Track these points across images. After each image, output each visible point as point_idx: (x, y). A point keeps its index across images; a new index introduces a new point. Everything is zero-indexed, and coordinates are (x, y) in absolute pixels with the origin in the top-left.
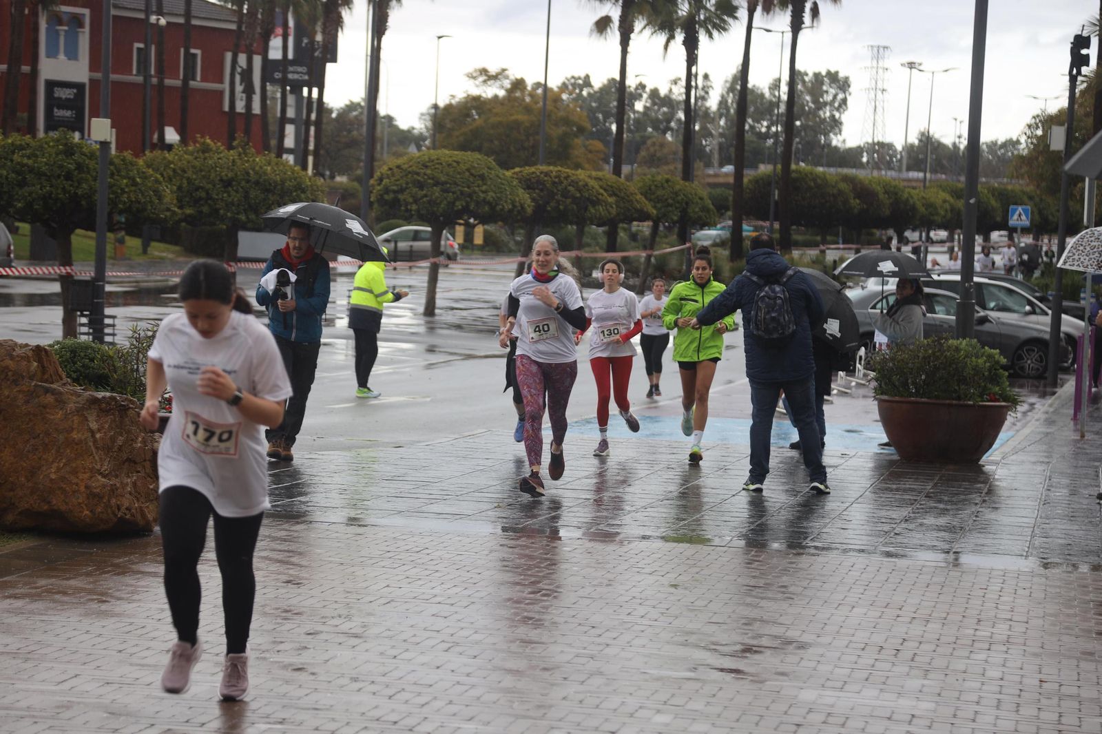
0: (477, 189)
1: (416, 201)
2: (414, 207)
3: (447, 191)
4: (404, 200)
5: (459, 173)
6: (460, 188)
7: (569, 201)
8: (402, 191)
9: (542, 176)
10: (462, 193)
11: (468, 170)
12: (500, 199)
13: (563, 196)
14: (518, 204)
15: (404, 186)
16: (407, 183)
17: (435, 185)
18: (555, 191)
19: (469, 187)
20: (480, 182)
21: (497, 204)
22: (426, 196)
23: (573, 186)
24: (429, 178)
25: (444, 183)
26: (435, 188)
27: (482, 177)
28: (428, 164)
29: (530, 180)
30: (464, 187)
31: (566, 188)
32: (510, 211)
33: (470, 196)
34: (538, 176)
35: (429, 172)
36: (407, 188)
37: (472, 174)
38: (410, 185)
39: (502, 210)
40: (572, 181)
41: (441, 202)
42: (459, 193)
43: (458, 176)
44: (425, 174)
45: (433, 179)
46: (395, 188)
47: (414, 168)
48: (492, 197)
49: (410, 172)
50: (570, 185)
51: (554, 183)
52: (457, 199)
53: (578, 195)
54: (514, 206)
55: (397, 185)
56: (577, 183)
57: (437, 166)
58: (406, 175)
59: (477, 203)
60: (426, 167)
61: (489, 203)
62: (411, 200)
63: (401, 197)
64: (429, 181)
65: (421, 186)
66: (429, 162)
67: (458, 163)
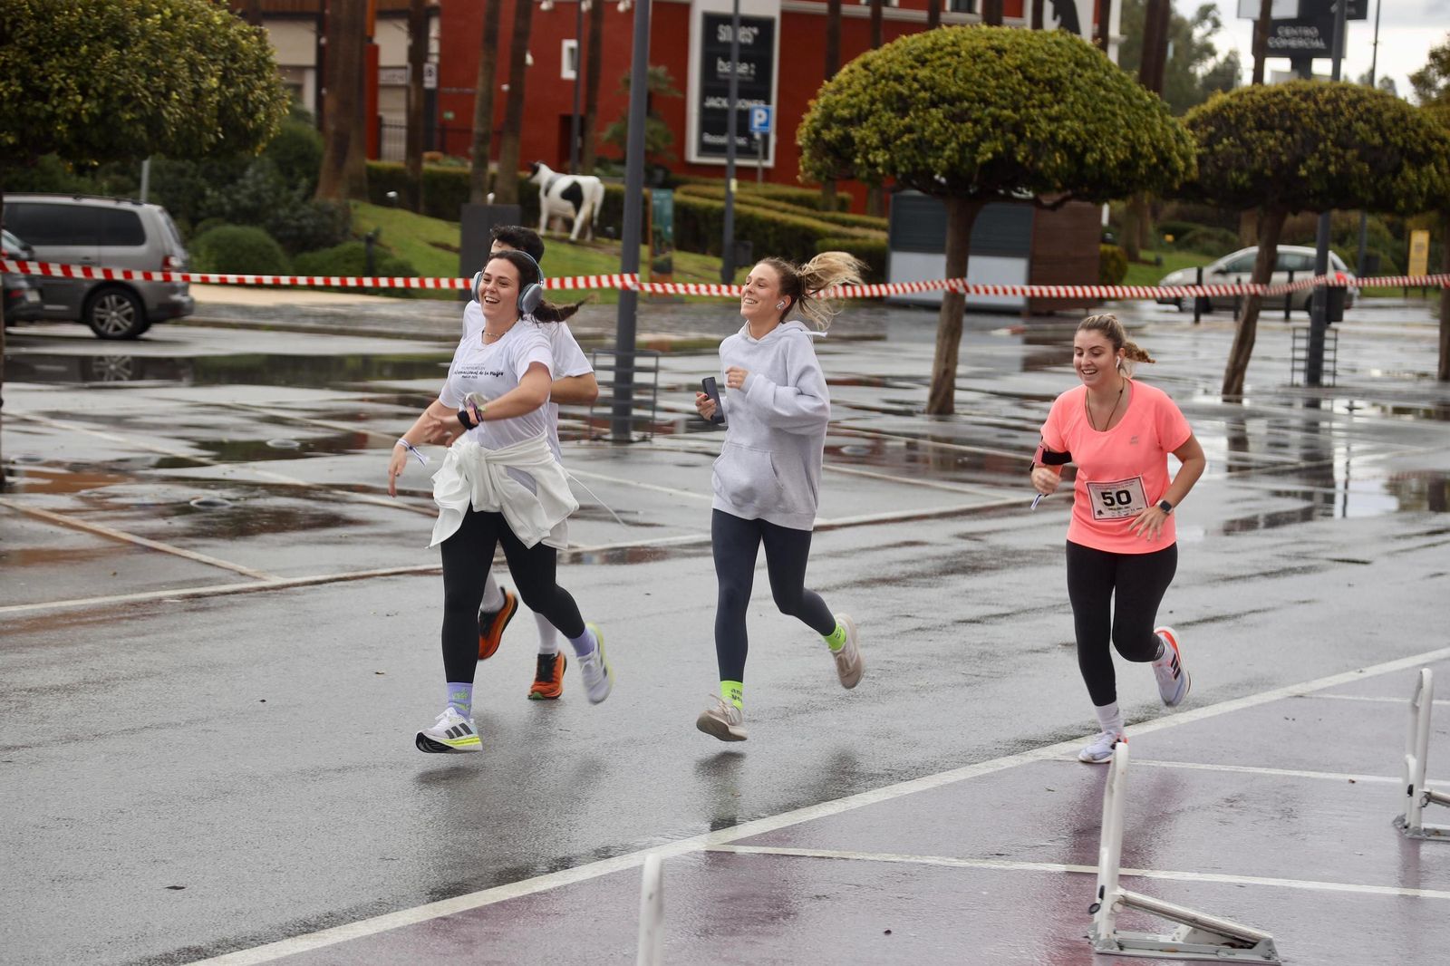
0: (1035, 112)
1: (886, 143)
2: (881, 157)
3: (960, 118)
4: (863, 141)
5: (997, 76)
6: (992, 109)
7: (1351, 154)
8: (859, 119)
9: (1297, 99)
10: (996, 122)
11: (1018, 68)
12: (1095, 135)
13: (1335, 143)
14: (1146, 150)
15: (866, 107)
16: (873, 102)
17: (934, 105)
18: (1323, 132)
19: (1016, 109)
20: (1048, 96)
21: (1085, 150)
22: (910, 130)
23: (1367, 122)
24: (923, 88)
25: (954, 100)
26: (933, 111)
27: (1055, 86)
28: (928, 56)
29: (1265, 109)
30: (1004, 108)
31: (1348, 127)
32: (1124, 165)
33: (1017, 128)
34: (1288, 100)
35: (923, 73)
36: (871, 113)
37: (1031, 79)
38: (879, 105)
39: (1102, 162)
40: (1368, 110)
41: (945, 144)
42: (988, 121)
43: (993, 83)
44: (915, 79)
45: (932, 89)
46: (845, 113)
47: (896, 67)
48: (1072, 131)
49: (883, 76)
50: (1359, 118)
51: (1321, 115)
52: (984, 137)
53: (1377, 140)
54: (1136, 155)
55: (853, 106)
56: (1380, 114)
57: (947, 60)
58: (875, 83)
59: (1035, 146)
60: (924, 63)
61: (1065, 145)
62: (875, 140)
63: (857, 133)
64: (922, 94)
65: (902, 105)
66: (932, 50)
67: (1000, 52)
